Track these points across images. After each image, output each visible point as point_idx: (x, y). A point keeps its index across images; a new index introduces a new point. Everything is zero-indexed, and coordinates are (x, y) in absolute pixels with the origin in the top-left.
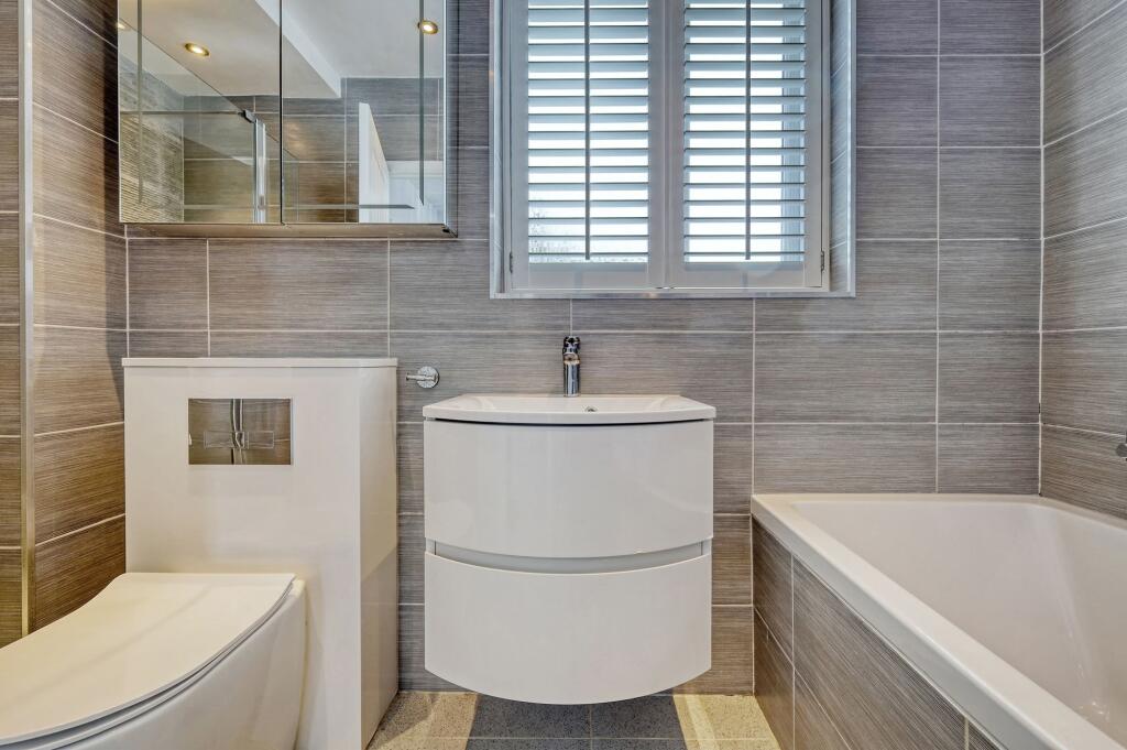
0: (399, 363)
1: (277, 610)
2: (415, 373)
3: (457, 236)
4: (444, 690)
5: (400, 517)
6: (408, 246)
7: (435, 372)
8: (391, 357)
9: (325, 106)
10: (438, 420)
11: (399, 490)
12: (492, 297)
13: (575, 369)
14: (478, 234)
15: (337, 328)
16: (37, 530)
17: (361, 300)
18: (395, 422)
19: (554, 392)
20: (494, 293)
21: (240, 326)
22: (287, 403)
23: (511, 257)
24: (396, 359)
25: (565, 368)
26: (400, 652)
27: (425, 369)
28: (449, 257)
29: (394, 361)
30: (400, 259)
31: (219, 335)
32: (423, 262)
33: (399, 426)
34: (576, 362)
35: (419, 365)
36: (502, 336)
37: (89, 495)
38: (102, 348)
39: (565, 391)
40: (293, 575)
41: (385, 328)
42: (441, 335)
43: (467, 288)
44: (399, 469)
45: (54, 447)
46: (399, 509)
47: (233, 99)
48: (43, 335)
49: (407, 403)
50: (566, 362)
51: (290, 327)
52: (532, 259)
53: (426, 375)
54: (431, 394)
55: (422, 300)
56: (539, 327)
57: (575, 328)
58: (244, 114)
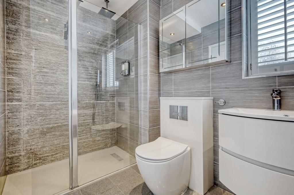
0: (213, 98)
1: (184, 152)
2: (218, 101)
3: (231, 62)
4: (227, 191)
5: (214, 139)
6: (216, 67)
7: (224, 101)
8: (211, 97)
9: (197, 36)
10: (223, 114)
11: (214, 132)
12: (243, 78)
13: (278, 101)
14: (238, 60)
15: (198, 90)
16: (149, 126)
17: (204, 83)
18: (212, 114)
19: (269, 108)
20: (244, 77)
21: (179, 90)
22: (187, 107)
23: (251, 65)
24: (213, 97)
25: (274, 101)
26: (214, 175)
27: (221, 100)
28: (228, 68)
29: (212, 98)
30: (214, 71)
31: (175, 92)
32: (220, 71)
33: (214, 115)
34: (280, 98)
35: (219, 99)
36: (246, 90)
37: (156, 122)
38: (157, 95)
39: (274, 108)
40: (188, 146)
41: (210, 89)
42: (226, 91)
43: (234, 77)
44: (214, 126)
45: (152, 112)
46: (214, 137)
47: (178, 42)
48: (150, 93)
49: (216, 109)
50: (274, 98)
51: (188, 90)
52: (259, 65)
53: (221, 102)
54: (222, 107)
55: (220, 81)
56: (262, 87)
57: (278, 86)
58: (180, 45)
